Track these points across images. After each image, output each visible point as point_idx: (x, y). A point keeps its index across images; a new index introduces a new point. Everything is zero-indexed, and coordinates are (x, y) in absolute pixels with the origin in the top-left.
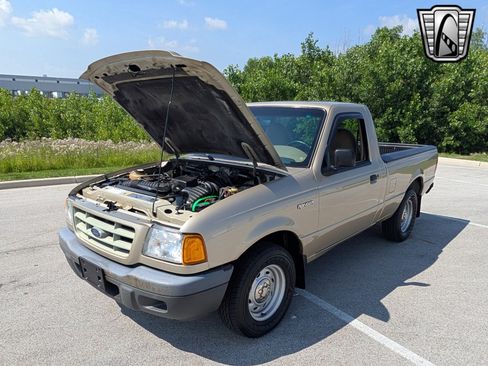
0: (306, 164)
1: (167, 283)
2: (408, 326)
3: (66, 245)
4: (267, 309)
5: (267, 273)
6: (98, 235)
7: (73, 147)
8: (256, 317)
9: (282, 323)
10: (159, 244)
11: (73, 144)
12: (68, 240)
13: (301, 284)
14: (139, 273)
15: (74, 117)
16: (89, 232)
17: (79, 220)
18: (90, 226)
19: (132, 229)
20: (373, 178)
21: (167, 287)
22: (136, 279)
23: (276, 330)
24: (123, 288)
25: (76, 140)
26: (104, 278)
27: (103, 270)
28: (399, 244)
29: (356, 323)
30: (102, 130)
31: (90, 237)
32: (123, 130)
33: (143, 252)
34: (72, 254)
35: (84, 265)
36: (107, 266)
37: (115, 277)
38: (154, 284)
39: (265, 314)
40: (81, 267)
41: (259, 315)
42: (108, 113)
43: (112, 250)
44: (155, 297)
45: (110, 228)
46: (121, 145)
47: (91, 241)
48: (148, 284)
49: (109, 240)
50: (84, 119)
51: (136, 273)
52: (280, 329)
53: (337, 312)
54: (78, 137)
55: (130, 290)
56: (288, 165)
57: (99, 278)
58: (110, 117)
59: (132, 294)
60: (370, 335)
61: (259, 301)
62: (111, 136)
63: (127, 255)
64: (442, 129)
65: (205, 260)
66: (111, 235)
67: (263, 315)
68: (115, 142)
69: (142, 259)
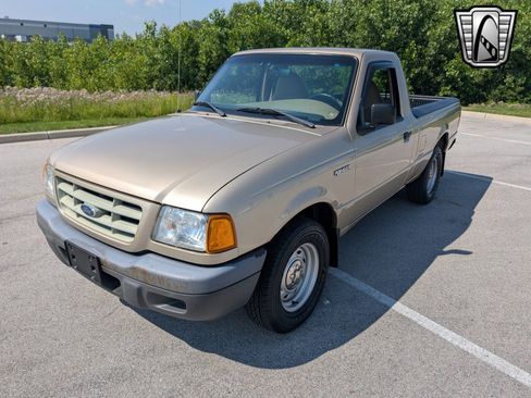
0: (338, 121)
1: (186, 278)
2: (460, 308)
3: (47, 224)
4: (298, 296)
5: (299, 252)
6: (92, 214)
7: (42, 97)
8: (287, 306)
9: (316, 311)
10: (174, 226)
11: (41, 94)
12: (48, 216)
13: (334, 262)
14: (148, 264)
15: (42, 63)
16: (78, 208)
17: (63, 193)
18: (78, 202)
19: (138, 208)
20: (406, 136)
21: (186, 283)
22: (144, 272)
23: (309, 321)
24: (125, 281)
25: (46, 89)
26: (100, 269)
27: (98, 258)
28: (425, 207)
29: (399, 307)
30: (74, 79)
31: (79, 215)
32: (99, 78)
33: (153, 237)
34: (55, 235)
35: (71, 251)
36: (103, 254)
37: (115, 268)
38: (169, 279)
39: (297, 303)
40: (68, 253)
41: (289, 304)
42: (81, 59)
43: (109, 233)
44: (171, 295)
45: (108, 205)
46: (97, 96)
47: (80, 219)
48: (161, 279)
49: (105, 220)
50: (53, 65)
51: (143, 263)
52: (313, 319)
53: (376, 294)
54: (47, 85)
55: (136, 285)
56: (316, 123)
57: (93, 268)
58: (84, 63)
59: (139, 290)
60: (420, 323)
61: (289, 287)
62: (84, 86)
63: (131, 239)
64: (439, 79)
65: (235, 246)
66: (109, 213)
67: (294, 303)
68: (91, 92)
69: (152, 245)
